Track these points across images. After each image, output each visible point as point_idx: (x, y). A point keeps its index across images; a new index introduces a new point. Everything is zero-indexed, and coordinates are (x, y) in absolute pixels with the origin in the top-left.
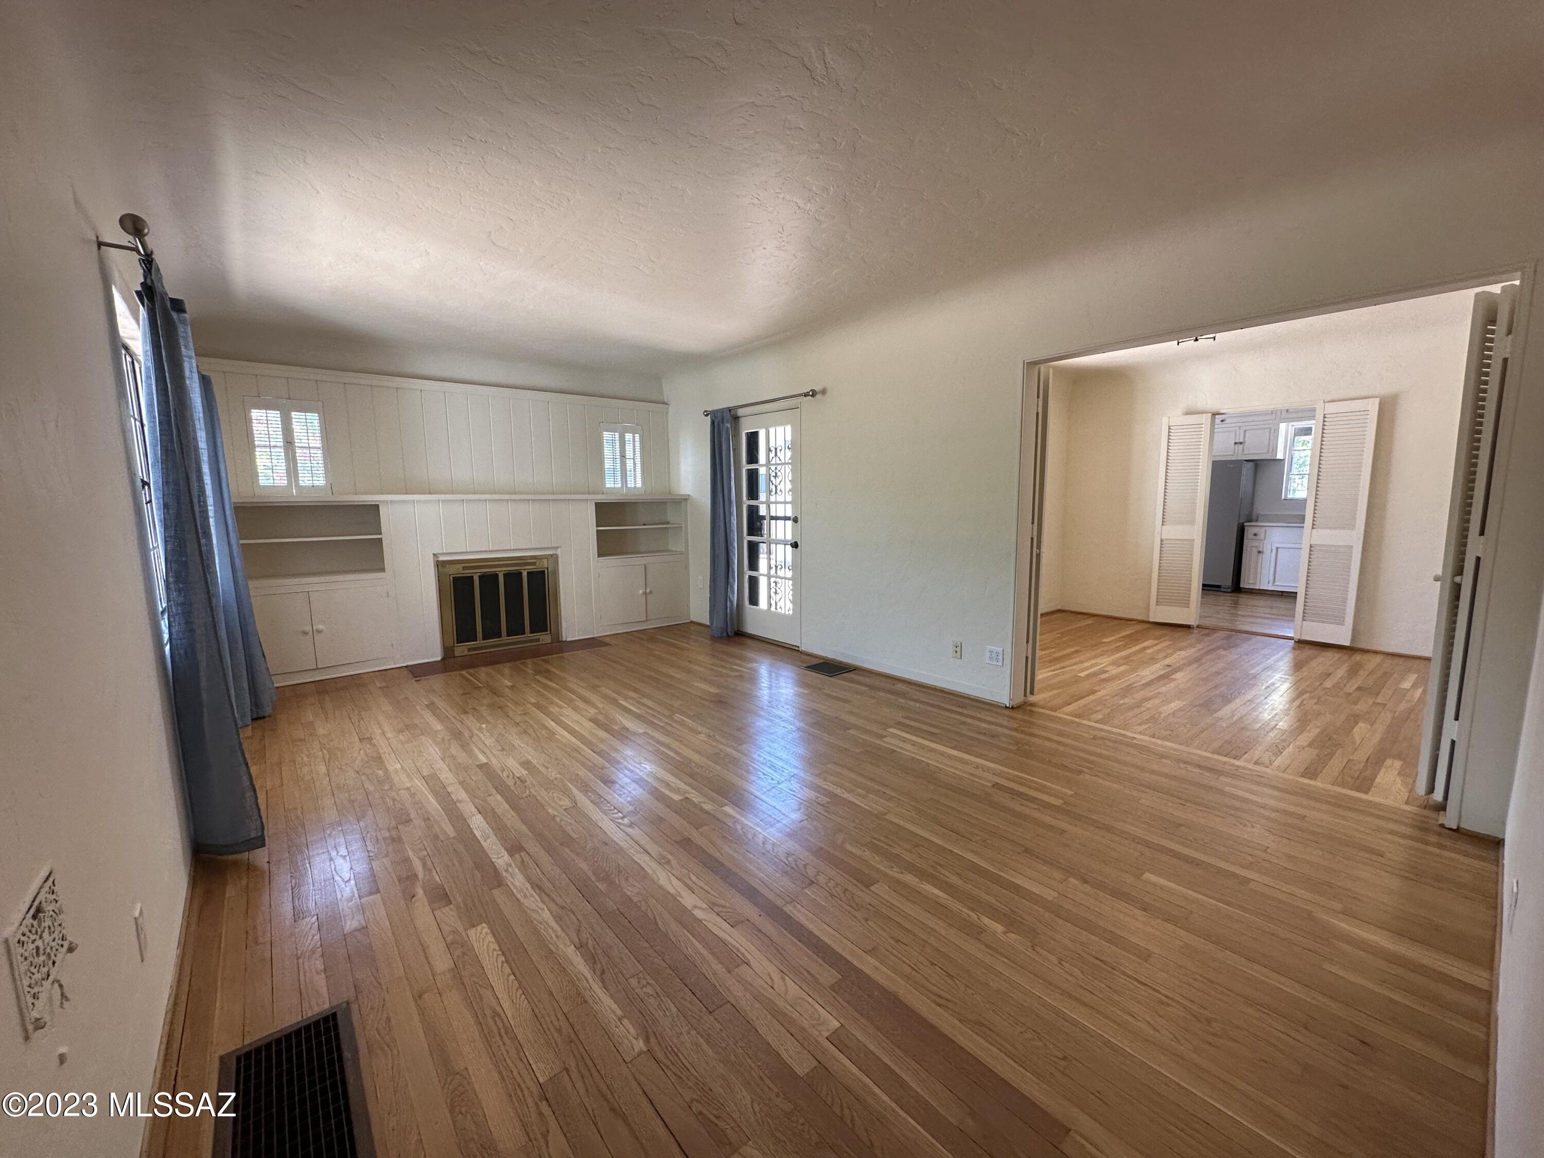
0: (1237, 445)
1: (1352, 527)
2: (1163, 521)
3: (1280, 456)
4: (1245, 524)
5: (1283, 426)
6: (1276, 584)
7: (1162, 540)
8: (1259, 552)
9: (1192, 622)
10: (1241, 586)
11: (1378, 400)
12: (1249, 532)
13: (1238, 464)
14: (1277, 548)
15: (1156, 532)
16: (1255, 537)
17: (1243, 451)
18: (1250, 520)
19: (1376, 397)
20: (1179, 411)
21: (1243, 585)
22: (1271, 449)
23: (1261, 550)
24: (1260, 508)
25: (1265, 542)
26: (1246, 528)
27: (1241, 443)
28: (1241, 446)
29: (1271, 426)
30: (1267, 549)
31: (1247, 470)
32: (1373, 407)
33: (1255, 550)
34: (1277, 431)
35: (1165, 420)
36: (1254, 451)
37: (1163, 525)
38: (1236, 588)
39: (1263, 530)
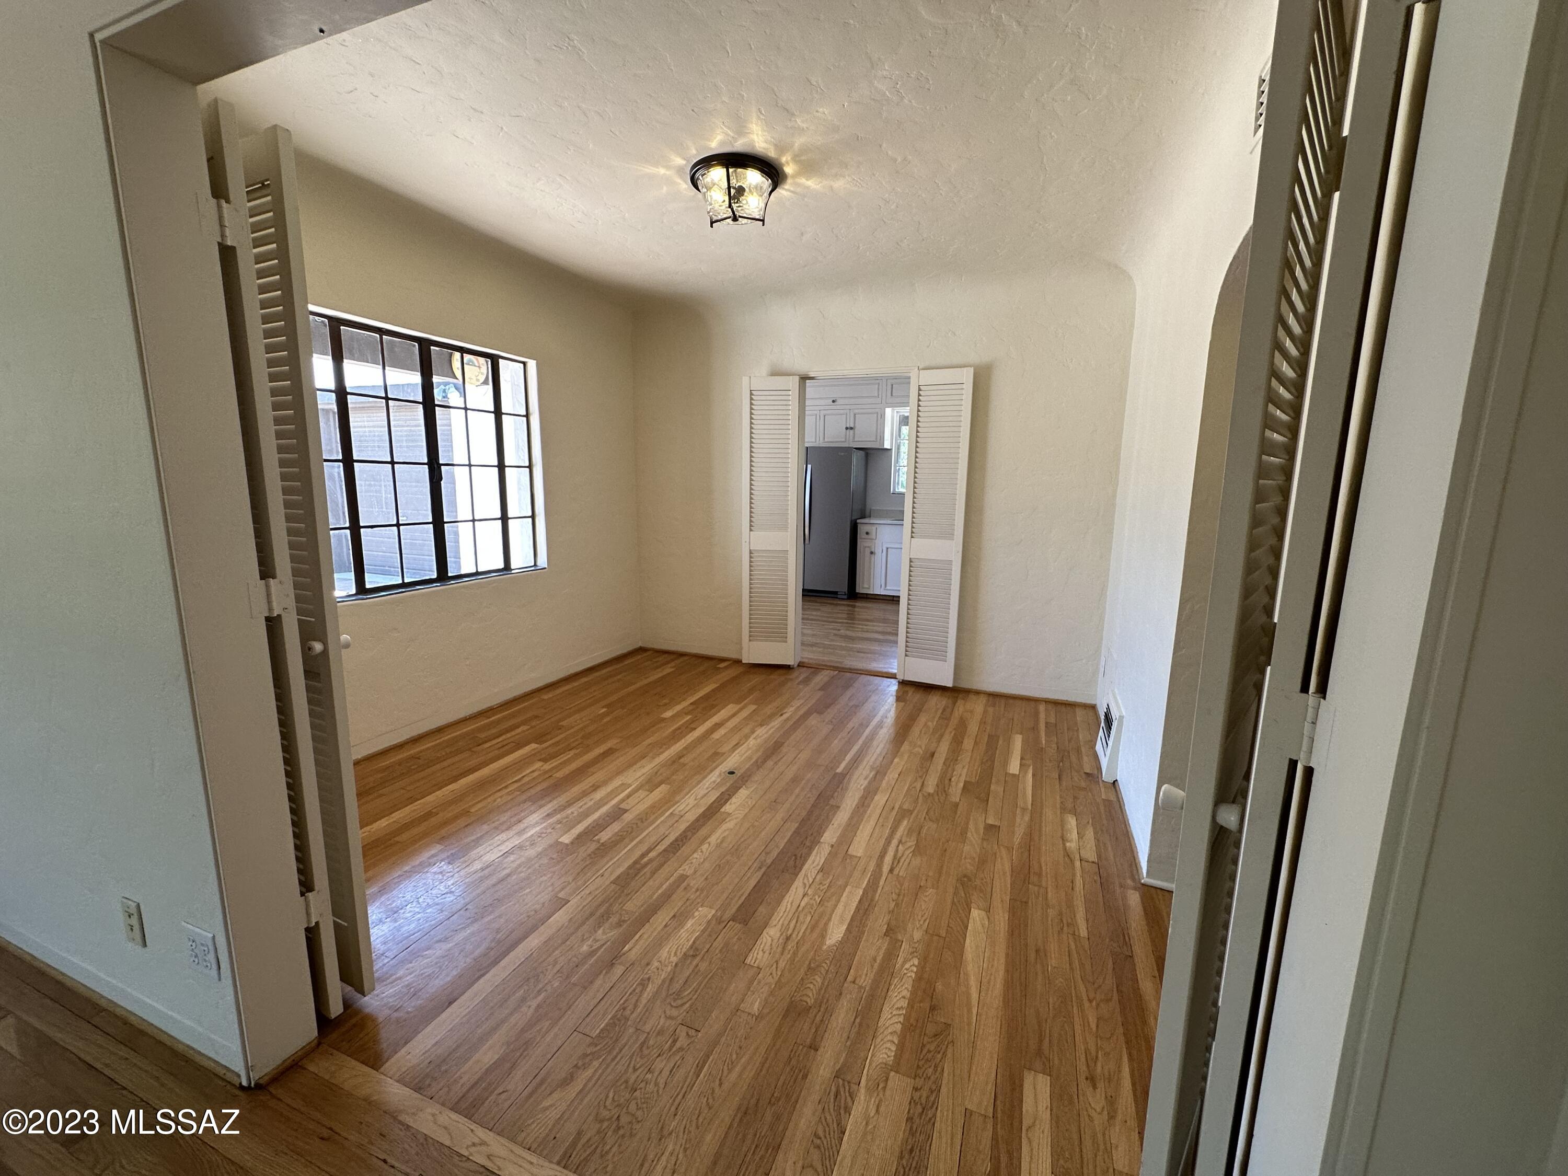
0: (848, 431)
1: (950, 536)
2: (751, 526)
3: (887, 445)
4: (858, 521)
5: (888, 411)
6: (888, 588)
7: (751, 553)
8: (872, 553)
9: (790, 662)
10: (857, 591)
11: (972, 370)
12: (862, 529)
13: (848, 450)
14: (887, 548)
15: (743, 541)
16: (866, 536)
17: (854, 437)
18: (863, 517)
19: (970, 366)
20: (764, 370)
21: (859, 589)
22: (879, 437)
23: (873, 550)
24: (874, 504)
25: (876, 541)
26: (859, 526)
27: (851, 428)
28: (852, 431)
29: (877, 410)
30: (878, 551)
31: (856, 459)
32: (966, 377)
33: (867, 552)
34: (883, 416)
35: (745, 380)
36: (863, 439)
37: (751, 530)
38: (853, 595)
39: (874, 528)
